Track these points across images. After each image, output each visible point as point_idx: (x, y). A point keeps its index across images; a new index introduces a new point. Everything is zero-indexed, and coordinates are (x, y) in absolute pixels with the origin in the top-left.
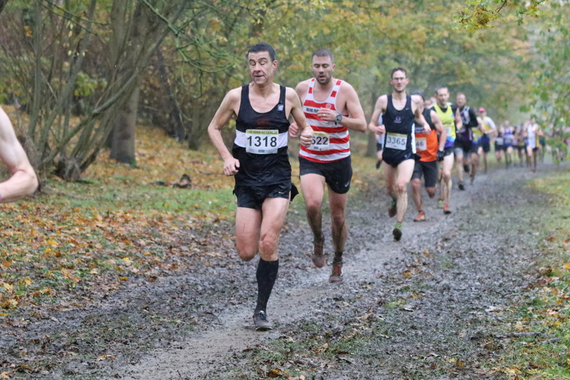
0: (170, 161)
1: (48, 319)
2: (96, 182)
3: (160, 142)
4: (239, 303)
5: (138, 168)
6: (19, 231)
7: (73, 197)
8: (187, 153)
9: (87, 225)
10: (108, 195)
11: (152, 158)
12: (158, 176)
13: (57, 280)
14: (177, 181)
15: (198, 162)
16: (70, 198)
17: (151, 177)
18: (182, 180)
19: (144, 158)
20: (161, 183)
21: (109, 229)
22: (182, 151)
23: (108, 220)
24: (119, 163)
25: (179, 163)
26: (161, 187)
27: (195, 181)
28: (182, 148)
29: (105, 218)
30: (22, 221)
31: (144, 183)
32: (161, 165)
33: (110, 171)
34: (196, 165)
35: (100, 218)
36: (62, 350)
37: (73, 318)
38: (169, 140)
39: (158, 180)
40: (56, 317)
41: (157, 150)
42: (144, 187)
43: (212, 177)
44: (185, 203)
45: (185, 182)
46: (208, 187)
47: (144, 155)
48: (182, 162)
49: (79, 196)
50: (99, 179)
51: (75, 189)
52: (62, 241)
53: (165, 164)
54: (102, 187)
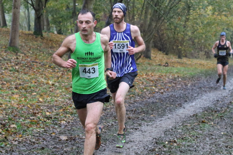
0: (161, 58)
1: (134, 104)
3: (157, 53)
4: (189, 101)
5: (152, 60)
8: (165, 56)
9: (141, 77)
10: (145, 68)
11: (155, 57)
12: (158, 63)
13: (135, 93)
14: (164, 64)
15: (169, 59)
17: (156, 63)
18: (165, 64)
19: (153, 57)
20: (159, 65)
21: (147, 78)
22: (163, 55)
23: (147, 75)
24: (146, 59)
25: (163, 59)
26: (160, 66)
27: (169, 65)
28: (164, 54)
29: (146, 75)
31: (154, 65)
32: (158, 59)
33: (144, 61)
34: (168, 60)
35: (144, 75)
36: (140, 113)
37: (141, 104)
38: (160, 52)
39: (159, 64)
40: (136, 103)
41: (156, 55)
42: (155, 66)
43: (174, 63)
44: (168, 71)
45: (167, 65)
46: (173, 66)
48: (164, 59)
53: (159, 59)
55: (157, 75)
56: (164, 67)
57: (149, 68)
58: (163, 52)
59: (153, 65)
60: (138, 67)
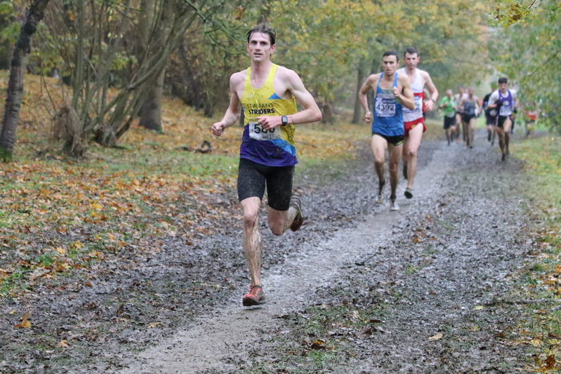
0: (190, 128)
2: (130, 147)
3: (180, 111)
5: (163, 134)
6: (66, 194)
7: (111, 162)
8: (204, 120)
9: (127, 189)
10: (141, 160)
11: (174, 125)
13: (104, 243)
14: (199, 147)
16: (108, 162)
17: (176, 143)
18: (203, 146)
19: (168, 125)
20: (185, 149)
21: (146, 193)
22: (198, 118)
23: (145, 184)
24: (147, 130)
25: (198, 129)
26: (186, 152)
27: (214, 147)
28: (197, 115)
29: (142, 182)
30: (69, 185)
31: (170, 148)
32: (182, 131)
33: (140, 136)
35: (137, 183)
38: (188, 108)
39: (183, 145)
41: (178, 118)
42: (171, 152)
43: (227, 142)
44: (208, 168)
45: (206, 148)
46: (226, 152)
47: (167, 122)
48: (201, 129)
49: (116, 161)
50: (132, 145)
51: (112, 154)
52: (105, 204)
53: (186, 131)
54: (135, 152)
55: (176, 181)
56: (199, 156)
57: (153, 160)
58: (197, 110)
59: (165, 150)
60: (122, 156)
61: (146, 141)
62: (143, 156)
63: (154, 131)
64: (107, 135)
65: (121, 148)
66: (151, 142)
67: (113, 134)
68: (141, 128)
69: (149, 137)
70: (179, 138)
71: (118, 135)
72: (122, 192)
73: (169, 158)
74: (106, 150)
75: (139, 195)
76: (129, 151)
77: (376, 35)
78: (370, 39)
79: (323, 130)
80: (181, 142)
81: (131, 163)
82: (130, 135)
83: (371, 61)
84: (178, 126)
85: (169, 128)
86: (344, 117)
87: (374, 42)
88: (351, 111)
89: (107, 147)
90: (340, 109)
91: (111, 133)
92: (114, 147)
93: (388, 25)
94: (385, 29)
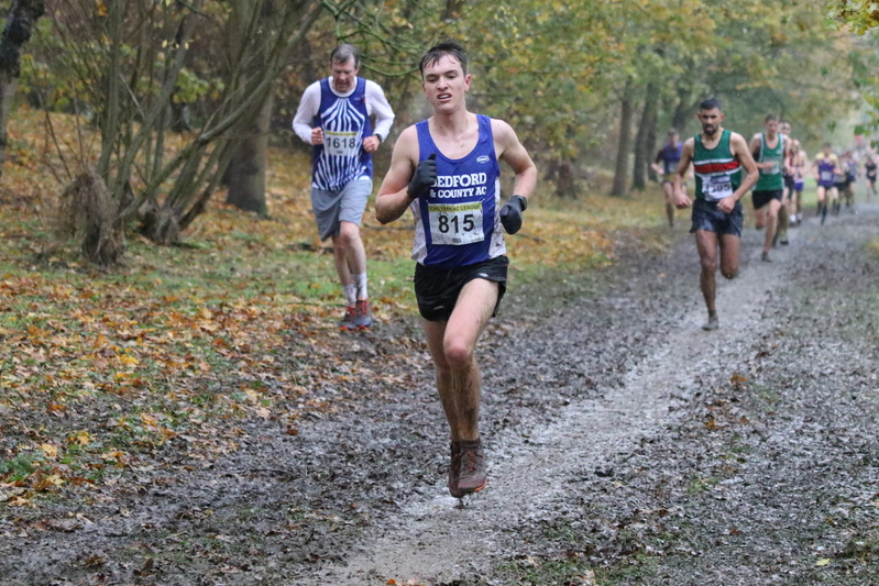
2: (204, 245)
5: (269, 219)
7: (167, 272)
9: (187, 327)
10: (223, 269)
11: (290, 202)
16: (164, 273)
17: (290, 236)
19: (279, 202)
20: (306, 247)
21: (222, 334)
23: (221, 317)
24: (240, 212)
26: (306, 253)
29: (217, 314)
30: (82, 320)
33: (227, 224)
35: (208, 314)
39: (302, 240)
42: (278, 254)
43: (385, 234)
47: (278, 197)
49: (176, 270)
50: (208, 240)
51: (171, 257)
52: (144, 356)
54: (213, 255)
55: (279, 311)
56: (328, 260)
57: (244, 269)
59: (269, 249)
60: (189, 261)
61: (237, 232)
62: (228, 261)
63: (254, 214)
64: (162, 223)
65: (188, 247)
66: (244, 234)
67: (174, 221)
68: (229, 208)
69: (241, 224)
70: (297, 226)
71: (185, 222)
72: (178, 333)
73: (273, 266)
74: (161, 251)
75: (210, 339)
76: (203, 252)
77: (653, 40)
78: (641, 48)
79: (558, 208)
80: (300, 233)
81: (205, 276)
82: (207, 222)
83: (645, 86)
84: (298, 204)
85: (281, 207)
86: (597, 185)
87: (648, 54)
88: (610, 174)
89: (163, 244)
90: (590, 170)
91: (169, 221)
92: (176, 244)
93: (673, 24)
94: (667, 31)
